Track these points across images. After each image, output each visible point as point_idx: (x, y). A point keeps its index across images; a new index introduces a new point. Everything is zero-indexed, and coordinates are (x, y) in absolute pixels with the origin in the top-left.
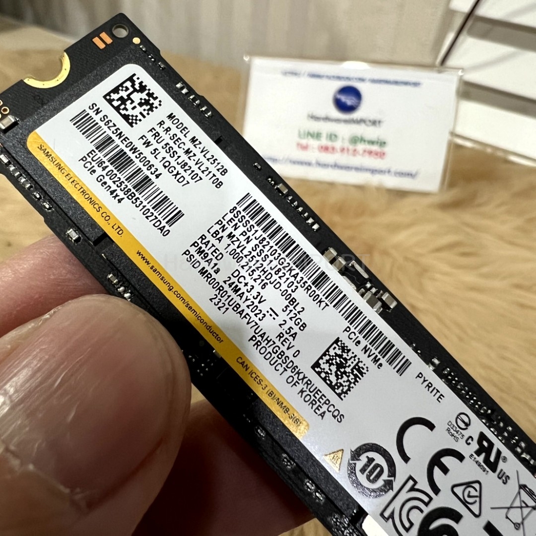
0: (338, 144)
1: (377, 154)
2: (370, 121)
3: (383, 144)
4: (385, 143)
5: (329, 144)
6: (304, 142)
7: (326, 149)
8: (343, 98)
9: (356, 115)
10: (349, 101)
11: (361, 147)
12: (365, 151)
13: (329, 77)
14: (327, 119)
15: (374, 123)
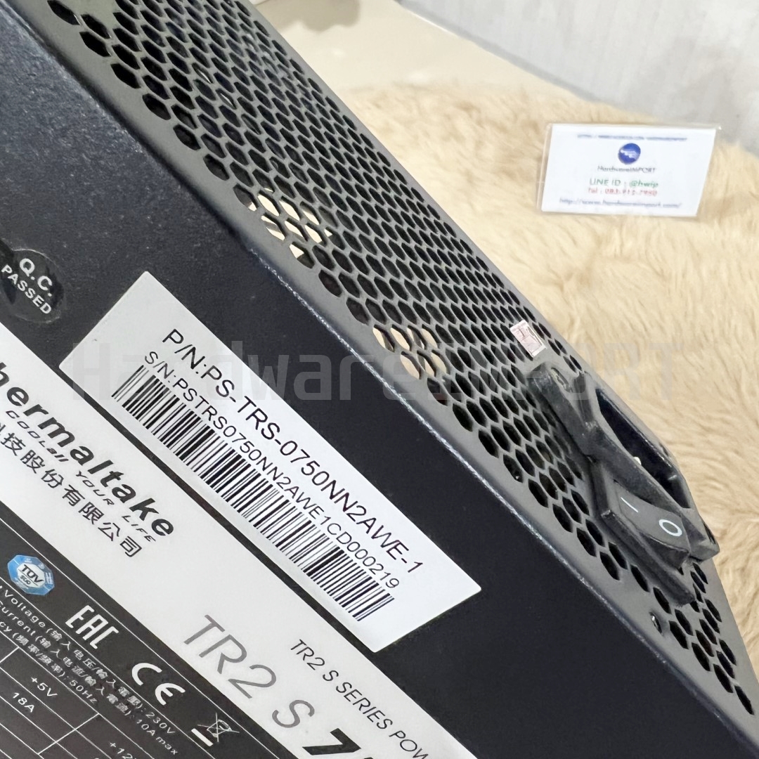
0: (621, 188)
1: (650, 193)
2: (647, 169)
3: (655, 185)
4: (657, 184)
5: (614, 188)
6: (593, 187)
7: (612, 191)
8: (626, 153)
9: (634, 165)
10: (630, 154)
11: (638, 188)
12: (641, 191)
13: (615, 137)
14: (613, 169)
15: (650, 170)
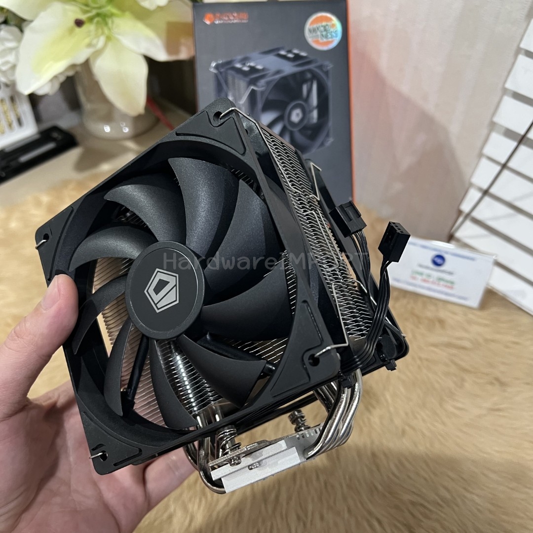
0: (431, 280)
1: (449, 287)
3: (452, 283)
5: (427, 279)
6: (414, 275)
7: (425, 281)
8: (437, 260)
9: (442, 268)
11: (442, 283)
12: (443, 285)
13: (431, 249)
14: (427, 268)
15: (450, 273)
